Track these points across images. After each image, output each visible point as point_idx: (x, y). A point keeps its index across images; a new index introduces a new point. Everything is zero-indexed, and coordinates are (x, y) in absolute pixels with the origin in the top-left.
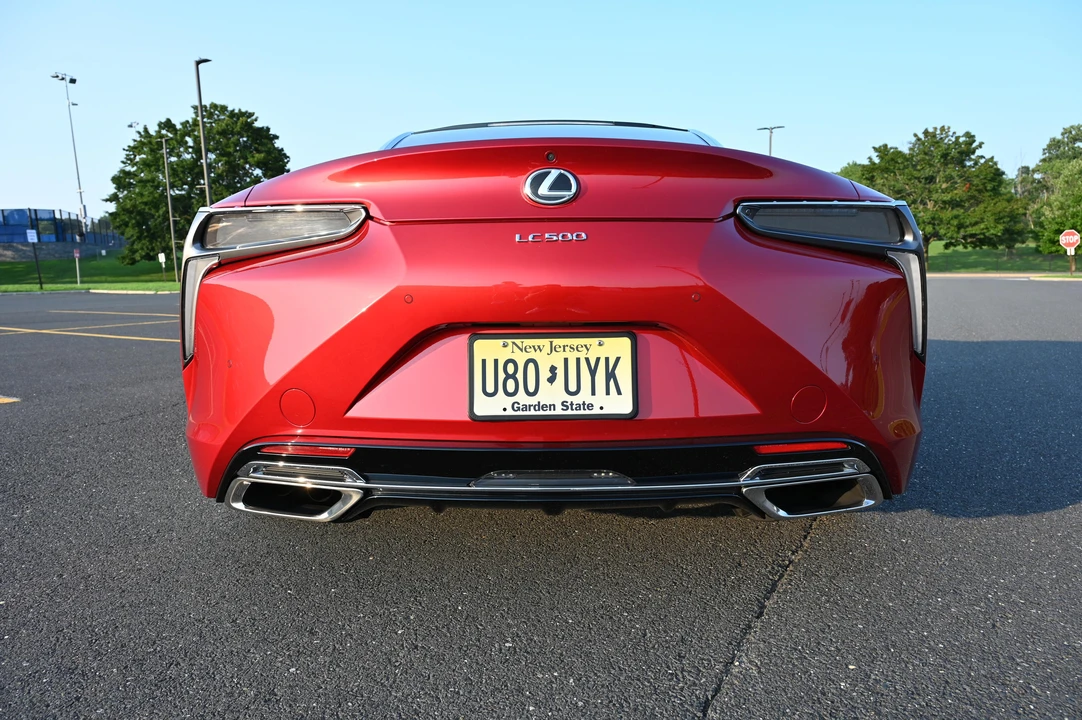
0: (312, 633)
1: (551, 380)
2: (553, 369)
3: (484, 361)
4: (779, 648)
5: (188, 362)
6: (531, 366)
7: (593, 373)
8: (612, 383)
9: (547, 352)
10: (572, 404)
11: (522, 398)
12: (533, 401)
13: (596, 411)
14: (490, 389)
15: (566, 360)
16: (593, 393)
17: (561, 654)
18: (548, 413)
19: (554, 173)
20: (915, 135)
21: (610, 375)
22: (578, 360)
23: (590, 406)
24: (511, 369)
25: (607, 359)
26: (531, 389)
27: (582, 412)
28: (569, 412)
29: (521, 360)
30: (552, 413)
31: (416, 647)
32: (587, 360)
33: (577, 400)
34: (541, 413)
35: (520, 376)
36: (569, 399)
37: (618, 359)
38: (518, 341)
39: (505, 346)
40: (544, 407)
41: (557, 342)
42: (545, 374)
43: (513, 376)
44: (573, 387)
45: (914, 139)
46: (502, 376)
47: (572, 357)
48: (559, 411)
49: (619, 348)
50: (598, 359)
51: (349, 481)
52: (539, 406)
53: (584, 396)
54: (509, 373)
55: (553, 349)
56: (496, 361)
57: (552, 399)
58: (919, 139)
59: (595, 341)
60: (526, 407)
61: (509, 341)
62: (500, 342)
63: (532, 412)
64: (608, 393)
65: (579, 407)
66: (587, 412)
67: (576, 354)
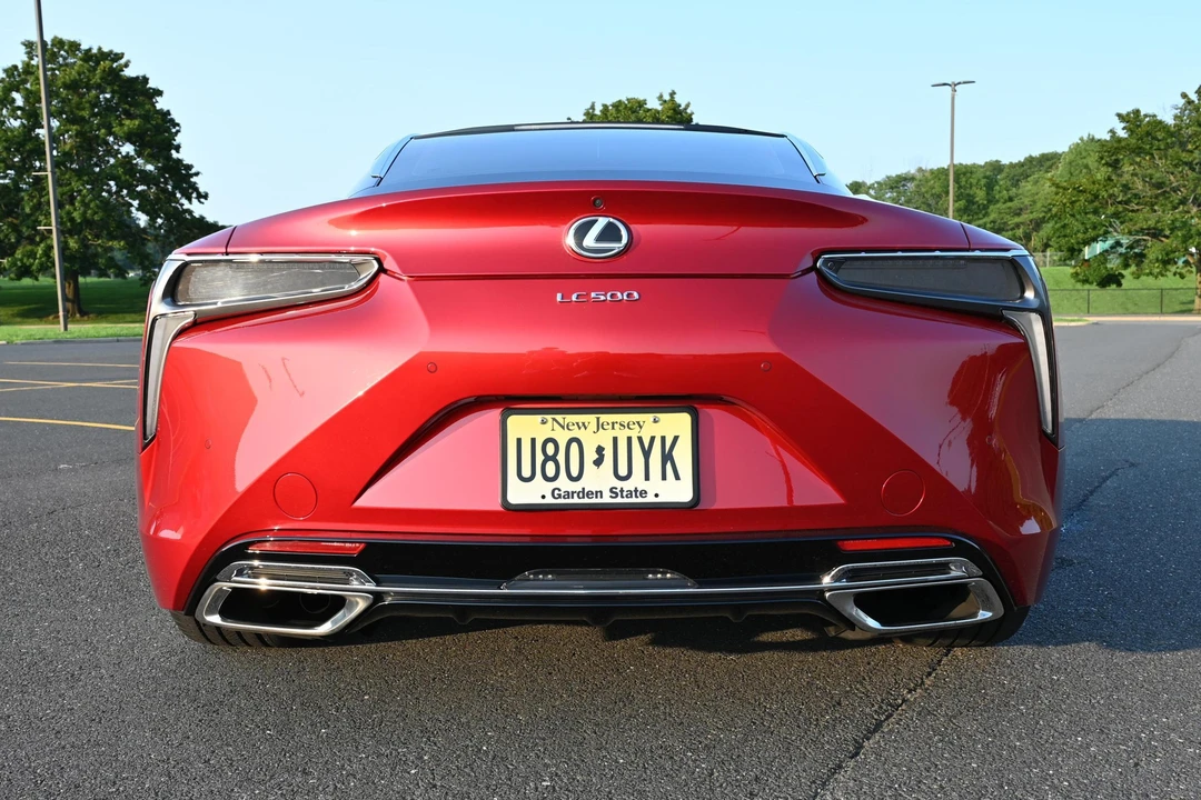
0: (304, 772)
1: (598, 463)
2: (600, 450)
3: (519, 441)
4: (871, 786)
5: (147, 442)
6: (574, 446)
7: (647, 454)
8: (669, 466)
9: (594, 430)
10: (622, 491)
11: (563, 483)
12: (576, 487)
13: (650, 499)
14: (526, 473)
15: (615, 439)
16: (647, 478)
18: (594, 501)
19: (602, 222)
20: (1184, 95)
21: (667, 457)
22: (629, 439)
23: (644, 493)
24: (550, 449)
25: (663, 439)
26: (575, 473)
27: (634, 500)
28: (619, 500)
29: (562, 437)
30: (599, 501)
31: (435, 786)
32: (640, 439)
33: (628, 485)
34: (586, 501)
35: (561, 458)
36: (619, 484)
37: (676, 438)
38: (559, 417)
39: (544, 422)
40: (589, 494)
41: (604, 418)
42: (591, 456)
43: (554, 458)
44: (623, 471)
45: (1182, 102)
46: (540, 458)
47: (622, 436)
48: (607, 499)
49: (677, 424)
50: (653, 439)
51: (355, 585)
52: (583, 493)
53: (637, 481)
54: (549, 457)
55: (600, 426)
56: (533, 440)
57: (599, 484)
58: (1190, 102)
59: (650, 417)
60: (569, 495)
61: (549, 417)
62: (539, 418)
63: (576, 500)
64: (664, 478)
65: (630, 494)
66: (640, 500)
67: (627, 433)
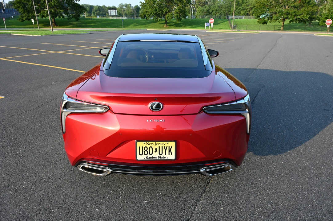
1: (156, 151)
2: (156, 149)
3: (139, 147)
5: (64, 133)
6: (151, 148)
7: (166, 150)
8: (170, 152)
9: (155, 145)
10: (160, 157)
11: (149, 155)
12: (151, 156)
13: (166, 159)
14: (141, 153)
15: (159, 147)
16: (166, 155)
17: (158, 205)
18: (155, 159)
19: (157, 103)
21: (170, 150)
22: (162, 147)
23: (165, 158)
24: (146, 149)
25: (169, 147)
26: (151, 153)
27: (163, 159)
28: (160, 159)
29: (148, 147)
30: (156, 159)
31: (125, 202)
32: (164, 147)
33: (162, 156)
34: (153, 159)
35: (148, 150)
36: (160, 156)
37: (172, 147)
38: (148, 142)
39: (144, 143)
40: (154, 158)
41: (157, 143)
42: (154, 150)
43: (147, 151)
44: (161, 153)
46: (144, 150)
47: (161, 146)
48: (157, 159)
49: (172, 144)
50: (167, 147)
51: (108, 169)
52: (153, 157)
53: (164, 155)
54: (146, 150)
55: (156, 144)
56: (142, 147)
57: (156, 155)
59: (166, 143)
60: (149, 158)
61: (146, 142)
62: (144, 142)
63: (151, 159)
64: (169, 155)
65: (162, 158)
66: (164, 159)
67: (162, 146)
